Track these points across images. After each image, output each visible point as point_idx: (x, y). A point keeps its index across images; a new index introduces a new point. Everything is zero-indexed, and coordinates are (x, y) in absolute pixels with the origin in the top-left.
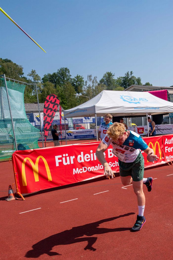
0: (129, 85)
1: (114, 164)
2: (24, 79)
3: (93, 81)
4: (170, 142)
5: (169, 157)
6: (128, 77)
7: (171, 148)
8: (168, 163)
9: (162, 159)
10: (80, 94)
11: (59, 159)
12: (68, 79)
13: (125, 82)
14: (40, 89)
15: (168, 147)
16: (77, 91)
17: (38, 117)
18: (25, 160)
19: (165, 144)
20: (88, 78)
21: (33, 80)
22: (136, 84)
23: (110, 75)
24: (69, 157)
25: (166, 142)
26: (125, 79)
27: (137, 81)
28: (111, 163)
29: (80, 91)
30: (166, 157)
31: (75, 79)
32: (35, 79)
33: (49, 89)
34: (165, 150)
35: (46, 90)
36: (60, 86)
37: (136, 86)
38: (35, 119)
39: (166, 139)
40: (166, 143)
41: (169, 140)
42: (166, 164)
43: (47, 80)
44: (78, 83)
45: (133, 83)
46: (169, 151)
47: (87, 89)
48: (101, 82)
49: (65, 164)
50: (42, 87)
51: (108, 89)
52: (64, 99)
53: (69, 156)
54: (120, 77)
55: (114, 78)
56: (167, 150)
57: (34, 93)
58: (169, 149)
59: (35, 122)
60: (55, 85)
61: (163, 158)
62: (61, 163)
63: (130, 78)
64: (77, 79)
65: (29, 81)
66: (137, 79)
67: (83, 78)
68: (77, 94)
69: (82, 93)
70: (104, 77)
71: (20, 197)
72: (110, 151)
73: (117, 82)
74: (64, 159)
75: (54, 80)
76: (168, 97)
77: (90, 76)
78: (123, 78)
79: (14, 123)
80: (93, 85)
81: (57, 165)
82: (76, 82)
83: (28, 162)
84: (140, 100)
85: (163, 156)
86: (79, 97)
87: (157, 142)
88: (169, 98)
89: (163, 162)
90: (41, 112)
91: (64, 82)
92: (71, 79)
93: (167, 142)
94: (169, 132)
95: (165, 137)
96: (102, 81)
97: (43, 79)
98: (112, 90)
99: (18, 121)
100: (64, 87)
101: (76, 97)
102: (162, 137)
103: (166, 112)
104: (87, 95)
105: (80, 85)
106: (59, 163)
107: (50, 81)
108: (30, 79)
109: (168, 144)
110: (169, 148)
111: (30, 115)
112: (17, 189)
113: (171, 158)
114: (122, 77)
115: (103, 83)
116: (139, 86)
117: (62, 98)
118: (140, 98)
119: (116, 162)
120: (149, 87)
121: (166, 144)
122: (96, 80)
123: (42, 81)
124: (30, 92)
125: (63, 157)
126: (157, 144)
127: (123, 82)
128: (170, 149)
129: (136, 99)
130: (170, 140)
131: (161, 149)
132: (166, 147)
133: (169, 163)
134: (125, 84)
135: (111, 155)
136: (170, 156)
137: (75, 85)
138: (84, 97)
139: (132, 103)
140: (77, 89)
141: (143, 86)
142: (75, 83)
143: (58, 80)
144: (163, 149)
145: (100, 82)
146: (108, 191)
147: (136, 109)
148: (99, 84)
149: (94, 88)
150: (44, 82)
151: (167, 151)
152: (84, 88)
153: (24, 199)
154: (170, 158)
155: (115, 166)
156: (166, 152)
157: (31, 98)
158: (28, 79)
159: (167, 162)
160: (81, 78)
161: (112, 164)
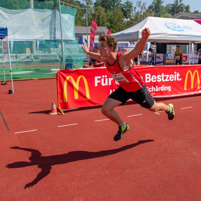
0: (177, 13)
2: (77, 3)
3: (142, 7)
6: (177, 4)
10: (129, 19)
11: (98, 79)
12: (118, 5)
13: (174, 10)
14: (91, 13)
16: (125, 16)
17: (86, 40)
18: (68, 78)
20: (137, 4)
21: (85, 5)
22: (185, 12)
23: (158, 1)
24: (107, 79)
26: (173, 6)
27: (185, 8)
29: (128, 17)
31: (125, 4)
32: (87, 4)
33: (100, 13)
35: (97, 14)
36: (110, 11)
37: (184, 14)
38: (84, 41)
43: (99, 5)
44: (127, 8)
45: (181, 10)
47: (135, 15)
48: (150, 9)
49: (103, 84)
50: (94, 11)
51: (155, 16)
52: (113, 23)
53: (108, 77)
54: (169, 4)
55: (162, 5)
57: (85, 16)
59: (83, 44)
60: (106, 10)
62: (99, 84)
63: (179, 5)
64: (127, 5)
65: (81, 6)
66: (186, 7)
67: (132, 4)
68: (126, 19)
69: (130, 19)
70: (153, 3)
71: (60, 112)
72: (148, 76)
73: (165, 8)
74: (103, 80)
75: (105, 5)
77: (140, 2)
78: (172, 5)
79: (63, 43)
80: (141, 11)
81: (96, 85)
82: (126, 8)
83: (70, 80)
84: (184, 28)
86: (127, 22)
87: (196, 71)
90: (89, 34)
91: (114, 7)
92: (121, 4)
96: (151, 7)
97: (95, 4)
98: (159, 16)
99: (67, 42)
100: (114, 12)
101: (124, 22)
104: (134, 20)
105: (129, 10)
106: (98, 83)
107: (101, 6)
108: (83, 3)
111: (80, 37)
112: (58, 105)
114: (170, 5)
115: (151, 10)
116: (187, 14)
117: (111, 23)
118: (185, 26)
119: (152, 87)
120: (197, 15)
122: (145, 6)
123: (94, 5)
124: (82, 16)
125: (102, 78)
126: (196, 72)
127: (171, 9)
129: (180, 27)
131: (200, 79)
134: (173, 11)
135: (148, 80)
137: (124, 10)
138: (132, 23)
139: (176, 31)
140: (126, 14)
141: (191, 14)
142: (124, 9)
143: (108, 5)
145: (148, 8)
146: (141, 114)
147: (179, 37)
148: (147, 11)
149: (142, 14)
150: (95, 7)
152: (133, 14)
153: (63, 114)
155: (151, 91)
157: (82, 21)
158: (81, 3)
160: (130, 4)
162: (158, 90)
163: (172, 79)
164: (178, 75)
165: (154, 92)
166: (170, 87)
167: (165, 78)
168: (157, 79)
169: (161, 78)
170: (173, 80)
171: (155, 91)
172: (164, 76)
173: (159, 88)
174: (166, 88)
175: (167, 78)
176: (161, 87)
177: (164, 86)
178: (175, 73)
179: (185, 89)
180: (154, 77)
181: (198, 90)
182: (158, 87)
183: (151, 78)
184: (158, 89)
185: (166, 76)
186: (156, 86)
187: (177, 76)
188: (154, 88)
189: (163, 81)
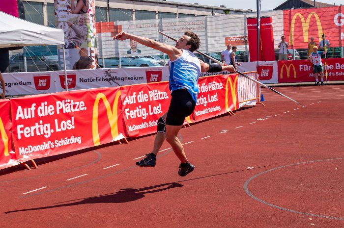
4: (28, 115)
5: (26, 149)
8: (26, 165)
9: (11, 154)
15: (25, 127)
19: (17, 118)
30: (20, 148)
34: (16, 133)
39: (20, 108)
40: (20, 116)
41: (25, 110)
42: (21, 167)
46: (27, 134)
56: (22, 132)
58: (27, 130)
61: (12, 152)
76: (20, 9)
85: (12, 147)
88: (23, 11)
89: (12, 163)
93: (21, 113)
94: (25, 91)
95: (15, 103)
102: (9, 102)
103: (16, 45)
109: (23, 118)
110: (27, 128)
113: (32, 151)
121: (20, 118)
128: (29, 131)
130: (29, 109)
131: (7, 131)
132: (19, 127)
133: (27, 162)
136: (29, 147)
144: (11, 130)
151: (22, 135)
154: (30, 152)
156: (19, 137)
159: (22, 162)
181: (5, 159)
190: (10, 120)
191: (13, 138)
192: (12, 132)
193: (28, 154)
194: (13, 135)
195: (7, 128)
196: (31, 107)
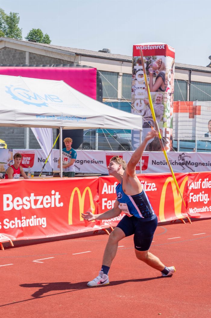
1: (14, 222)
4: (111, 191)
7: (113, 201)
15: (108, 200)
19: (103, 193)
25: (105, 189)
28: (8, 220)
34: (101, 204)
39: (105, 184)
40: (105, 191)
41: (109, 186)
46: (109, 206)
56: (105, 204)
58: (109, 203)
72: (8, 199)
87: (88, 188)
89: (97, 228)
95: (103, 180)
102: (98, 179)
109: (107, 193)
110: (109, 201)
119: (16, 219)
121: (105, 193)
126: (87, 191)
128: (111, 204)
130: (112, 186)
131: (94, 202)
132: (104, 200)
133: (107, 229)
135: (8, 205)
144: (98, 201)
151: (106, 206)
155: (14, 226)
156: (103, 208)
159: (103, 228)
161: (9, 223)
162: (25, 226)
163: (47, 204)
164: (58, 196)
165: (18, 228)
166: (45, 219)
167: (36, 202)
168: (23, 204)
169: (30, 201)
170: (49, 205)
171: (20, 226)
172: (35, 198)
173: (28, 220)
174: (39, 221)
175: (39, 202)
176: (31, 220)
177: (34, 218)
178: (53, 192)
179: (70, 222)
180: (18, 201)
181: (91, 224)
182: (25, 219)
183: (12, 201)
184: (25, 223)
185: (38, 198)
186: (23, 218)
187: (55, 199)
188: (19, 221)
189: (34, 207)
190: (97, 194)
191: (99, 208)
192: (98, 203)
193: (108, 222)
194: (99, 205)
195: (95, 200)
196: (113, 184)
